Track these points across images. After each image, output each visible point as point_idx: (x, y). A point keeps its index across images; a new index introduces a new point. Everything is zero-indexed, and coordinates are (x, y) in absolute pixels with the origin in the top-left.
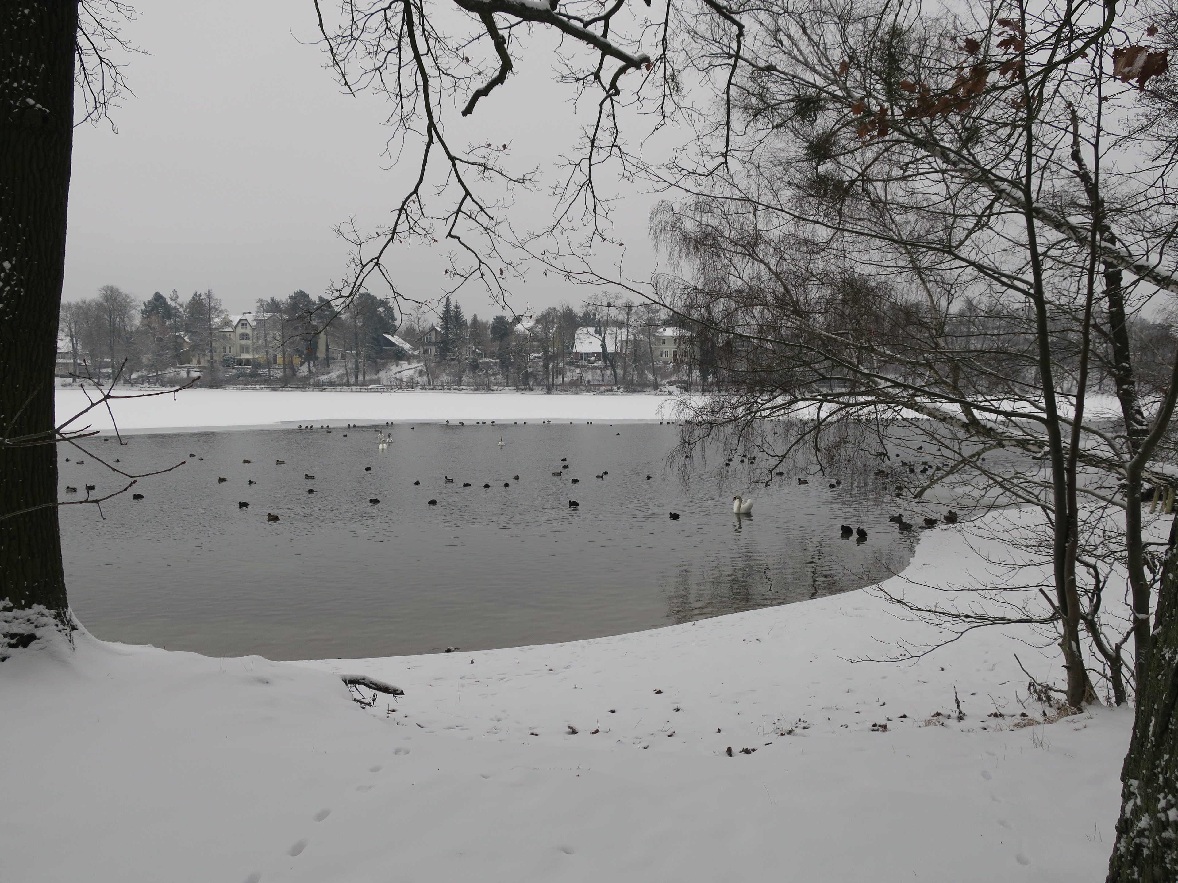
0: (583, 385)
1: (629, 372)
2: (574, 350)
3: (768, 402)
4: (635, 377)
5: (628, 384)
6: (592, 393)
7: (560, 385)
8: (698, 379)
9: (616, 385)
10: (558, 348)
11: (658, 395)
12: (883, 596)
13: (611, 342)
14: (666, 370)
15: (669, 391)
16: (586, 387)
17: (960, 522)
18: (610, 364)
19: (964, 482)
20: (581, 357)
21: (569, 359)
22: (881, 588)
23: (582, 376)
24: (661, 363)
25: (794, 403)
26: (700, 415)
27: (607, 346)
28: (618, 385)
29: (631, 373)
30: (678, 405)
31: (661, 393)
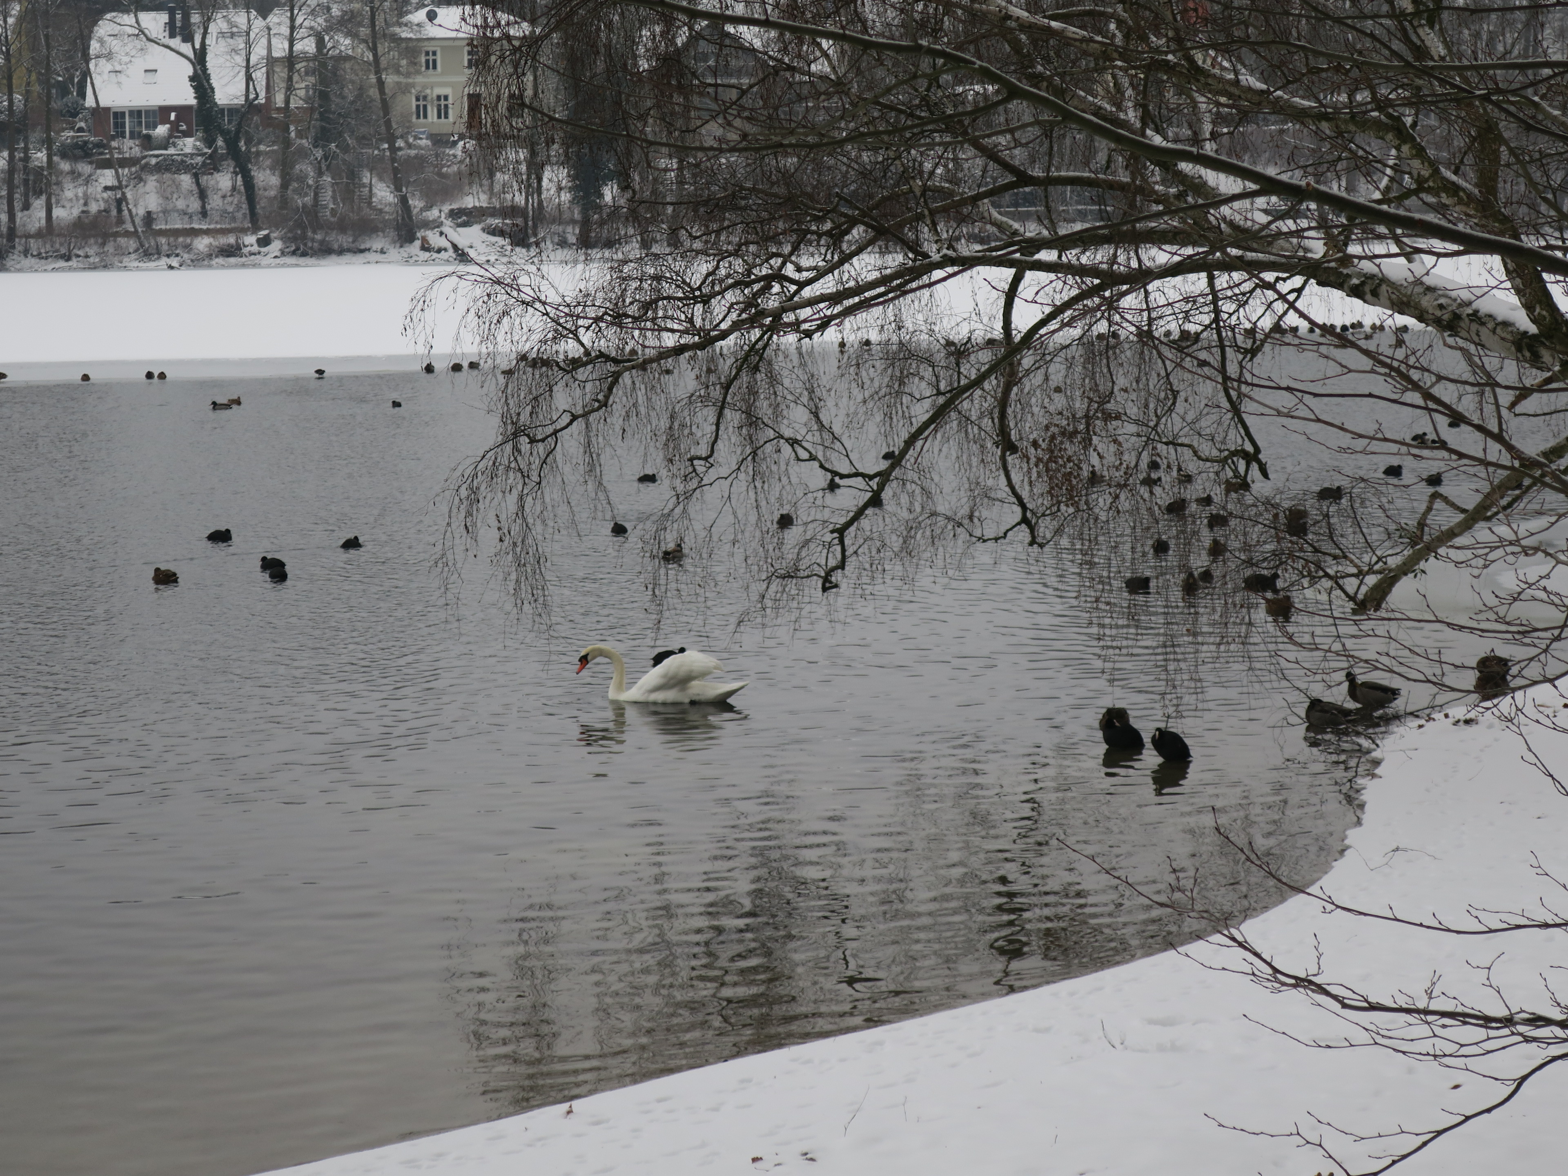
0: (127, 234)
1: (302, 179)
2: (90, 102)
3: (821, 274)
4: (327, 197)
5: (300, 224)
6: (164, 261)
7: (39, 234)
8: (566, 197)
9: (255, 229)
10: (27, 95)
11: (412, 261)
12: (1248, 969)
13: (228, 64)
14: (443, 166)
15: (455, 247)
16: (139, 238)
17: (1514, 690)
18: (228, 148)
19: (1523, 542)
20: (116, 125)
21: (72, 134)
22: (1240, 938)
23: (124, 198)
24: (424, 142)
25: (919, 277)
26: (571, 332)
27: (214, 82)
28: (261, 229)
29: (310, 182)
30: (489, 295)
31: (427, 254)
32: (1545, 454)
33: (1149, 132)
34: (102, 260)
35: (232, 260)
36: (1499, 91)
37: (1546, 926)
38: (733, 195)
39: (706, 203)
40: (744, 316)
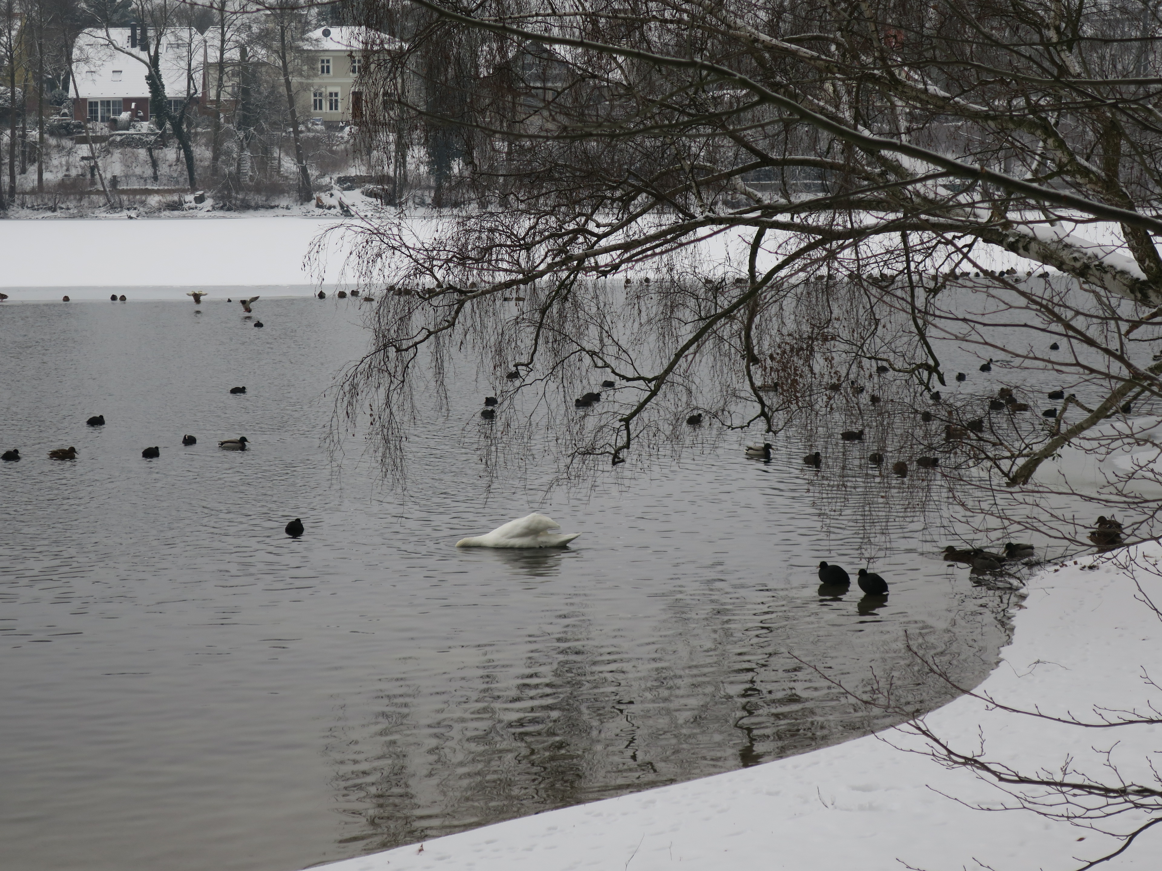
0: (98, 192)
1: (228, 153)
2: (72, 94)
3: (614, 229)
4: (247, 166)
5: (226, 187)
6: (125, 213)
7: (32, 192)
8: (423, 169)
9: (193, 190)
10: (25, 88)
11: (309, 215)
12: (929, 750)
13: (175, 67)
14: (333, 145)
15: (342, 205)
16: (107, 195)
17: (1128, 545)
18: (174, 130)
19: (1136, 436)
20: (91, 111)
21: (58, 117)
22: (924, 728)
23: (96, 166)
24: (320, 127)
25: (686, 233)
26: (428, 269)
27: (164, 81)
28: (197, 190)
29: (235, 156)
30: (367, 242)
31: (321, 210)
32: (1151, 370)
33: (860, 127)
34: (79, 212)
35: (176, 213)
36: (1124, 101)
37: (1152, 721)
38: (550, 170)
39: (529, 175)
40: (558, 259)
